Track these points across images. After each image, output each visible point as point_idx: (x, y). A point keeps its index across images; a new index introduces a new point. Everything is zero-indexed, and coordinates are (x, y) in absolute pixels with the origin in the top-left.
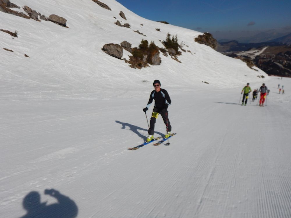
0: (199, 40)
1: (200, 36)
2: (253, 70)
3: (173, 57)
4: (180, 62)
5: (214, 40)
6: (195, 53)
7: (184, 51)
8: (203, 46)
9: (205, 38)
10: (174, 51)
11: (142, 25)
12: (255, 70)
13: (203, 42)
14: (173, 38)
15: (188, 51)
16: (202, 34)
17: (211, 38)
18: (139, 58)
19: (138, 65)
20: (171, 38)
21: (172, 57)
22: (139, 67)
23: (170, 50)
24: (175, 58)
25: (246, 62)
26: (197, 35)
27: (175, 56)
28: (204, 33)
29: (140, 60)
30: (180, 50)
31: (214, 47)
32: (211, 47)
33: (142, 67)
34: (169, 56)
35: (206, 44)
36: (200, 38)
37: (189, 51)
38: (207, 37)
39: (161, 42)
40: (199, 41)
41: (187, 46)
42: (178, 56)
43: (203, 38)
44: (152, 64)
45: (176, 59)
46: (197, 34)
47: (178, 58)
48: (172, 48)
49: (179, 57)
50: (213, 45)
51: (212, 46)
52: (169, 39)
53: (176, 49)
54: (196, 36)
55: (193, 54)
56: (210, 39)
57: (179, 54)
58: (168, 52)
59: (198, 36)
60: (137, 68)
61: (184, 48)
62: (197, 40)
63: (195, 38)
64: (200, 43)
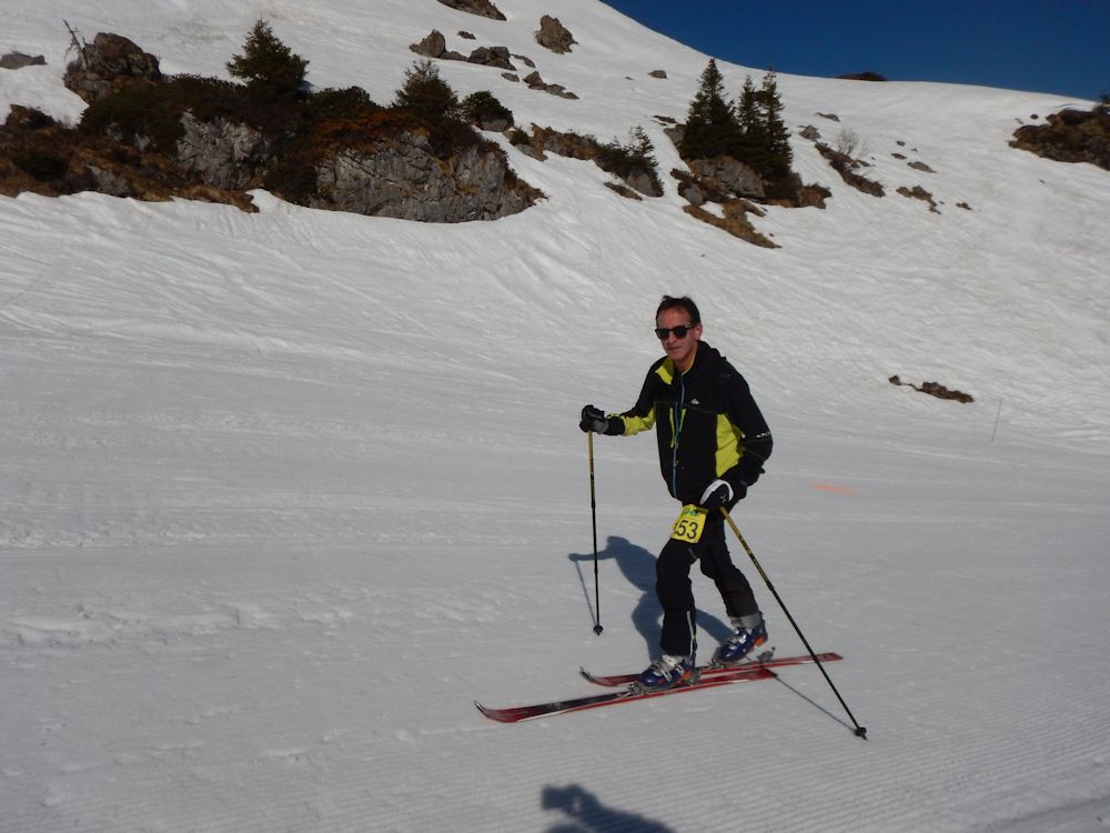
1: (1069, 117)
3: (710, 207)
4: (760, 240)
6: (963, 206)
7: (872, 187)
9: (1103, 125)
13: (1082, 148)
15: (902, 191)
21: (694, 211)
23: (709, 170)
24: (724, 217)
26: (1044, 114)
34: (672, 202)
36: (1061, 128)
37: (917, 193)
39: (672, 126)
40: (1043, 140)
41: (918, 166)
43: (1090, 126)
46: (1040, 107)
47: (753, 220)
54: (1034, 117)
55: (948, 209)
58: (677, 174)
59: (1050, 118)
62: (1030, 138)
63: (1019, 126)
64: (1054, 151)
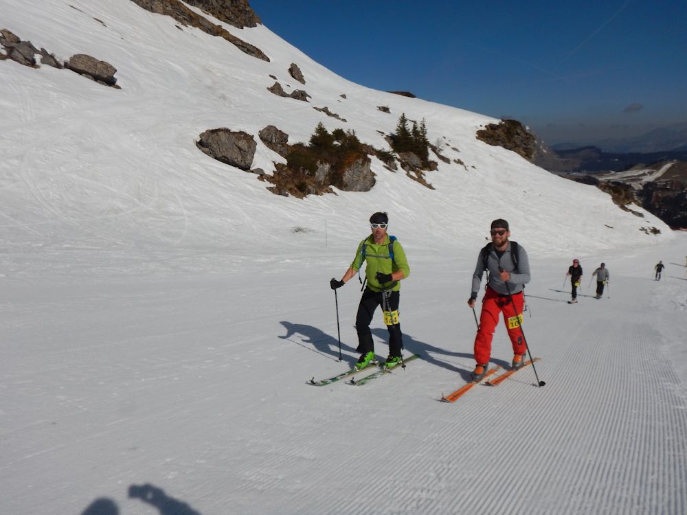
0: (489, 135)
1: (491, 127)
2: (630, 213)
3: (412, 173)
4: (430, 187)
5: (529, 137)
6: (473, 167)
7: (447, 160)
8: (499, 150)
9: (503, 131)
10: (415, 160)
11: (344, 96)
12: (634, 212)
13: (498, 140)
14: (415, 128)
15: (455, 161)
16: (496, 122)
17: (519, 131)
18: (304, 170)
19: (297, 186)
20: (410, 126)
21: (408, 175)
22: (299, 193)
23: (406, 157)
24: (416, 177)
25: (610, 193)
26: (484, 125)
27: (417, 172)
28: (503, 120)
29: (308, 174)
30: (432, 157)
31: (527, 155)
32: (519, 153)
33: (309, 193)
34: (402, 172)
35: (505, 147)
36: (491, 132)
37: (459, 162)
38: (508, 129)
39: (384, 136)
40: (487, 137)
41: (454, 149)
42: (426, 172)
43: (499, 131)
44: (342, 186)
45: (420, 180)
46: (483, 121)
47: (424, 178)
48: (412, 151)
49: (428, 176)
50: (525, 149)
51: (524, 153)
52: (403, 130)
53: (423, 155)
54: (481, 126)
55: (469, 168)
56: (518, 134)
57: (432, 166)
58: (399, 160)
59: (486, 126)
60: (292, 194)
61: (446, 152)
62: (482, 135)
63: (478, 130)
64: (490, 142)
